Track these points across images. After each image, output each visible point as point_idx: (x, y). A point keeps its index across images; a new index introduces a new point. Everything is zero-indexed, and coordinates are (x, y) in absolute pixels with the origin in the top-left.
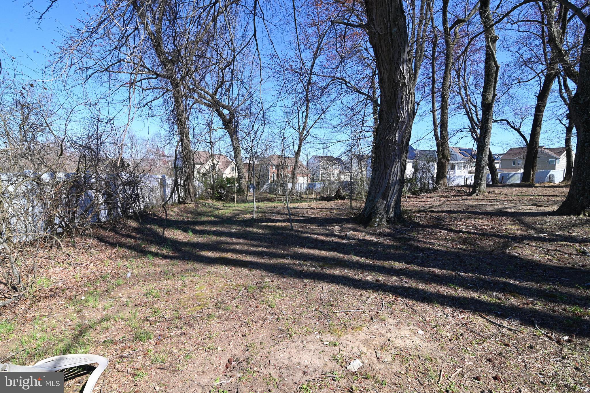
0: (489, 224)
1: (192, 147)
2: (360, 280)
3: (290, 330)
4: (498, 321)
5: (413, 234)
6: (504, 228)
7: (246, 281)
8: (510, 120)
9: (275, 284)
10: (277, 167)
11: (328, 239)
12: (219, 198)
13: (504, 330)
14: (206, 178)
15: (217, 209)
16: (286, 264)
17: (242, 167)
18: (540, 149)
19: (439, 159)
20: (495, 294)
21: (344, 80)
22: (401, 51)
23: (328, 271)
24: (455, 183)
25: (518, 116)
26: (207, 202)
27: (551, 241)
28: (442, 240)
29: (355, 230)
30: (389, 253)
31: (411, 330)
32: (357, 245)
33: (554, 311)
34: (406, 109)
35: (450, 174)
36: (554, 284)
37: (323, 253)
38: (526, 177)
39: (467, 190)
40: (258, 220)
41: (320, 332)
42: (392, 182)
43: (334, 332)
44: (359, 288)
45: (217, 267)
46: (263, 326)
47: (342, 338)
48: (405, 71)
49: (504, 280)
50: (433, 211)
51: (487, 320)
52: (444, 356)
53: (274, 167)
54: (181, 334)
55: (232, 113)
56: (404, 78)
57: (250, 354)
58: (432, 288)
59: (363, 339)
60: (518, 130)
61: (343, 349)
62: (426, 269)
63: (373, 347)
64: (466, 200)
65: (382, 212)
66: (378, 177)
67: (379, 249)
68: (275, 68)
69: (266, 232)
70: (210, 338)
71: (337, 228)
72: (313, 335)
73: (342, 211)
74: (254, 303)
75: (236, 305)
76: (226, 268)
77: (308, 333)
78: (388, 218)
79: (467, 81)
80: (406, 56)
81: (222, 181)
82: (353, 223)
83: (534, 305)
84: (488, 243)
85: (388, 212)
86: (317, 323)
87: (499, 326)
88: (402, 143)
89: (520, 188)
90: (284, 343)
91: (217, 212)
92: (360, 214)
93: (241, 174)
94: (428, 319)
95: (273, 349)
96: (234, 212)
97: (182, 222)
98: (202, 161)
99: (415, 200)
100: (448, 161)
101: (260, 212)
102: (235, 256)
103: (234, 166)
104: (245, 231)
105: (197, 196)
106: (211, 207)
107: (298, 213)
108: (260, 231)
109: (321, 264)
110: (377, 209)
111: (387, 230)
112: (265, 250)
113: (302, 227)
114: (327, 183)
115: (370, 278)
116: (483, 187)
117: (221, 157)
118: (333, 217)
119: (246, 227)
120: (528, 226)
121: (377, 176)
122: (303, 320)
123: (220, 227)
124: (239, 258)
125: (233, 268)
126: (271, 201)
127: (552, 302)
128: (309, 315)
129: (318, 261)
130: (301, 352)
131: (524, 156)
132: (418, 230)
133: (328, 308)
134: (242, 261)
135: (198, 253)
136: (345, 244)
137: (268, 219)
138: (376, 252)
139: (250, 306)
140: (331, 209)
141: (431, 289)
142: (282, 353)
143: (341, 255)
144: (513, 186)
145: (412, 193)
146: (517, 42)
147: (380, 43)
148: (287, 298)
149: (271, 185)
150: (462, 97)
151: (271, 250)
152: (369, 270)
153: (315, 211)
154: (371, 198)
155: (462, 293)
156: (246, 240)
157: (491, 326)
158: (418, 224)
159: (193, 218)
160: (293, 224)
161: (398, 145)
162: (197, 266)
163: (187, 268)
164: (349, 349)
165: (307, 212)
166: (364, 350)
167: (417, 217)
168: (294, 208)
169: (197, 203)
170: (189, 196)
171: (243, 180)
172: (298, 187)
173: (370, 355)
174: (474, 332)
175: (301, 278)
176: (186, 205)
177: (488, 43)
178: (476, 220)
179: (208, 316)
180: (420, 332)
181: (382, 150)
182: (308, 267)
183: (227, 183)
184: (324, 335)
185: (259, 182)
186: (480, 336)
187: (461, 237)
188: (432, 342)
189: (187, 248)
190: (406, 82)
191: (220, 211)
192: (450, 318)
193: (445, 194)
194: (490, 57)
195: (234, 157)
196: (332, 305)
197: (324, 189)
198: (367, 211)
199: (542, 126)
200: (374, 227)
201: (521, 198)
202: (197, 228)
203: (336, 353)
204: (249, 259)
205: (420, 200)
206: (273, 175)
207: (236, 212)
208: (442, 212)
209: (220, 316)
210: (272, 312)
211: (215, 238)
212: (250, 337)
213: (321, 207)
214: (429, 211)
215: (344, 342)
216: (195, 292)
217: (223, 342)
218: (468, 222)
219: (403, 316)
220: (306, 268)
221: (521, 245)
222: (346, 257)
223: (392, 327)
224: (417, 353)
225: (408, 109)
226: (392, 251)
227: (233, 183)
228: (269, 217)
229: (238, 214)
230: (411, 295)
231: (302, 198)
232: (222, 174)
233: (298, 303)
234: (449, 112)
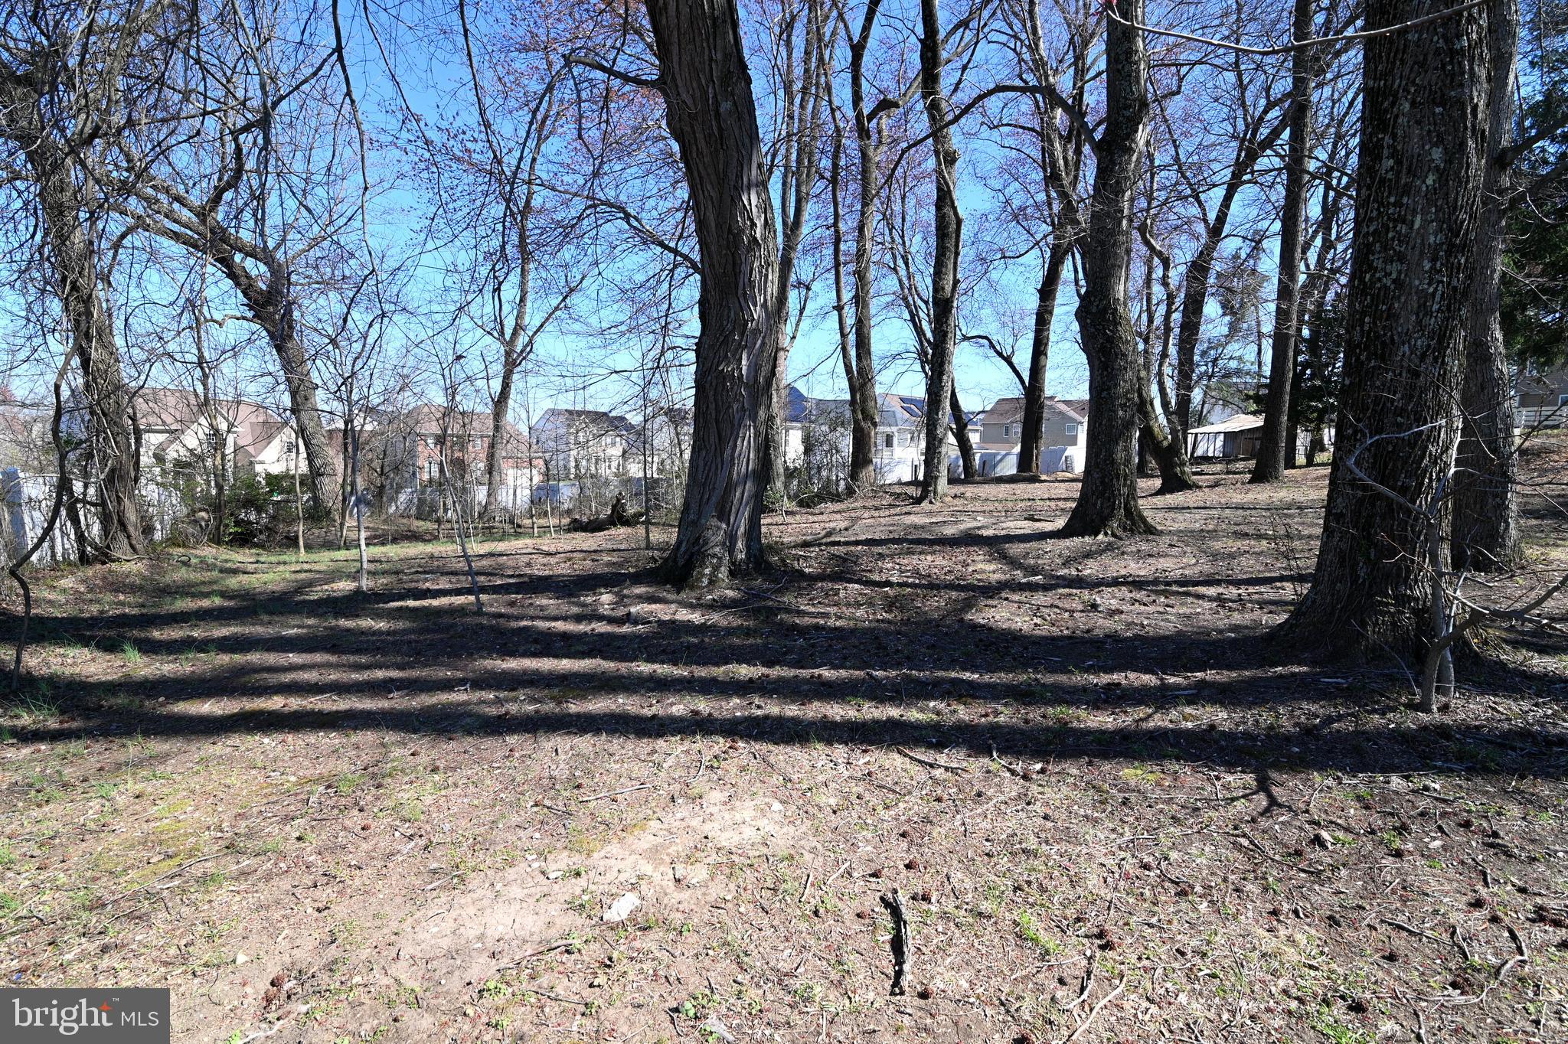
0: (945, 563)
1: (126, 373)
2: (654, 717)
3: (462, 866)
4: (928, 756)
5: (787, 599)
6: (970, 569)
7: (331, 766)
8: (994, 338)
9: (423, 759)
10: (441, 440)
11: (582, 628)
12: (244, 539)
13: (938, 773)
14: (190, 478)
15: (235, 572)
16: (459, 704)
17: (319, 440)
18: (1047, 402)
19: (856, 422)
20: (932, 704)
21: (622, 209)
22: (743, 162)
23: (574, 708)
24: (891, 478)
25: (1008, 330)
26: (198, 552)
27: (1046, 588)
28: (848, 605)
29: (652, 599)
30: (730, 646)
31: (756, 807)
32: (656, 635)
33: (1026, 721)
34: (760, 299)
35: (881, 457)
36: (1036, 671)
37: (566, 665)
38: (1025, 461)
39: (912, 491)
40: (376, 594)
41: (540, 854)
42: (738, 474)
43: (577, 846)
44: (650, 737)
45: (235, 740)
46: (384, 871)
47: (595, 855)
48: (754, 210)
49: (953, 675)
50: (838, 543)
51: (911, 758)
52: (819, 846)
53: (430, 441)
54: (105, 949)
55: (280, 276)
56: (753, 225)
57: (341, 949)
58: (815, 710)
59: (647, 846)
60: (1008, 360)
61: (598, 878)
62: (805, 673)
63: (668, 860)
64: (909, 513)
65: (717, 549)
66: (705, 465)
67: (707, 640)
68: (420, 151)
69: (401, 625)
70: (210, 938)
71: (606, 598)
72: (524, 865)
73: (626, 554)
74: (355, 819)
75: (298, 834)
76: (266, 740)
77: (510, 863)
78: (733, 564)
79: (908, 244)
80: (754, 171)
81: (252, 485)
82: (649, 584)
83: (997, 714)
84: (935, 604)
85: (731, 550)
86: (537, 835)
87: (931, 766)
88: (756, 381)
89: (1013, 486)
90: (443, 899)
91: (233, 582)
92: (666, 560)
93: (318, 462)
94: (795, 777)
95: (410, 920)
96: (293, 576)
97: (94, 622)
98: (169, 420)
99: (804, 518)
100: (875, 425)
101: (384, 573)
102: (295, 703)
103: (294, 435)
104: (331, 628)
105: (158, 536)
106: (210, 568)
107: (501, 567)
108: (382, 625)
109: (556, 691)
110: (706, 543)
111: (730, 593)
112: (395, 674)
113: (512, 604)
114: (588, 482)
115: (678, 707)
116: (942, 485)
117: (244, 410)
118: (599, 571)
119: (336, 618)
120: (1013, 563)
121: (701, 464)
122: (499, 835)
123: (243, 624)
124: (310, 706)
125: (290, 738)
126: (425, 541)
127: (1026, 704)
128: (515, 819)
129: (548, 686)
130: (489, 910)
131: (1020, 416)
132: (800, 588)
133: (567, 794)
134: (320, 713)
135: (164, 711)
136: (623, 637)
137: (409, 590)
138: (701, 646)
139: (345, 829)
140: (595, 551)
141: (812, 714)
142: (437, 925)
143: (612, 665)
144: (1001, 480)
145: (801, 504)
146: (1002, 170)
147: (694, 133)
148: (458, 791)
149: (423, 492)
150: (900, 281)
151: (414, 673)
152: (679, 691)
153: (552, 560)
154: (692, 517)
155: (872, 712)
156: (333, 653)
157: (915, 769)
158: (801, 574)
159: (143, 606)
160: (483, 597)
161: (747, 385)
162: (157, 746)
163: (123, 759)
164: (610, 877)
165: (529, 565)
166: (647, 868)
167: (798, 558)
168: (492, 555)
169: (156, 555)
170: (121, 536)
171: (326, 480)
172: (505, 497)
173: (661, 877)
174: (884, 787)
175: (500, 734)
176: (114, 566)
177: (940, 164)
178: (922, 557)
179: (205, 880)
180: (777, 806)
181: (712, 398)
182: (521, 705)
183: (271, 492)
184: (550, 857)
185: (382, 486)
186: (894, 792)
187: (887, 596)
188: (798, 822)
189: (121, 700)
190: (758, 235)
191: (244, 579)
192: (841, 768)
193: (870, 503)
194: (944, 198)
195: (293, 411)
196: (579, 787)
197: (582, 499)
198: (682, 549)
199: (1049, 354)
200: (699, 588)
201: (1010, 504)
202: (156, 634)
203: (578, 891)
204: (342, 704)
205: (815, 518)
206: (428, 462)
207: (303, 576)
208: (857, 543)
209: (244, 874)
210: (410, 832)
211: (225, 659)
212: (340, 910)
213: (569, 548)
214: (826, 544)
215: (602, 863)
216: (153, 824)
217: (254, 938)
218: (906, 561)
219: (742, 782)
220: (513, 708)
221: (994, 603)
222: (624, 667)
223: (714, 810)
224: (765, 850)
225: (765, 300)
226: (737, 641)
227: (291, 490)
228: (413, 585)
229: (311, 584)
230: (765, 733)
231: (519, 526)
232: (251, 463)
233: (487, 798)
234: (873, 311)
